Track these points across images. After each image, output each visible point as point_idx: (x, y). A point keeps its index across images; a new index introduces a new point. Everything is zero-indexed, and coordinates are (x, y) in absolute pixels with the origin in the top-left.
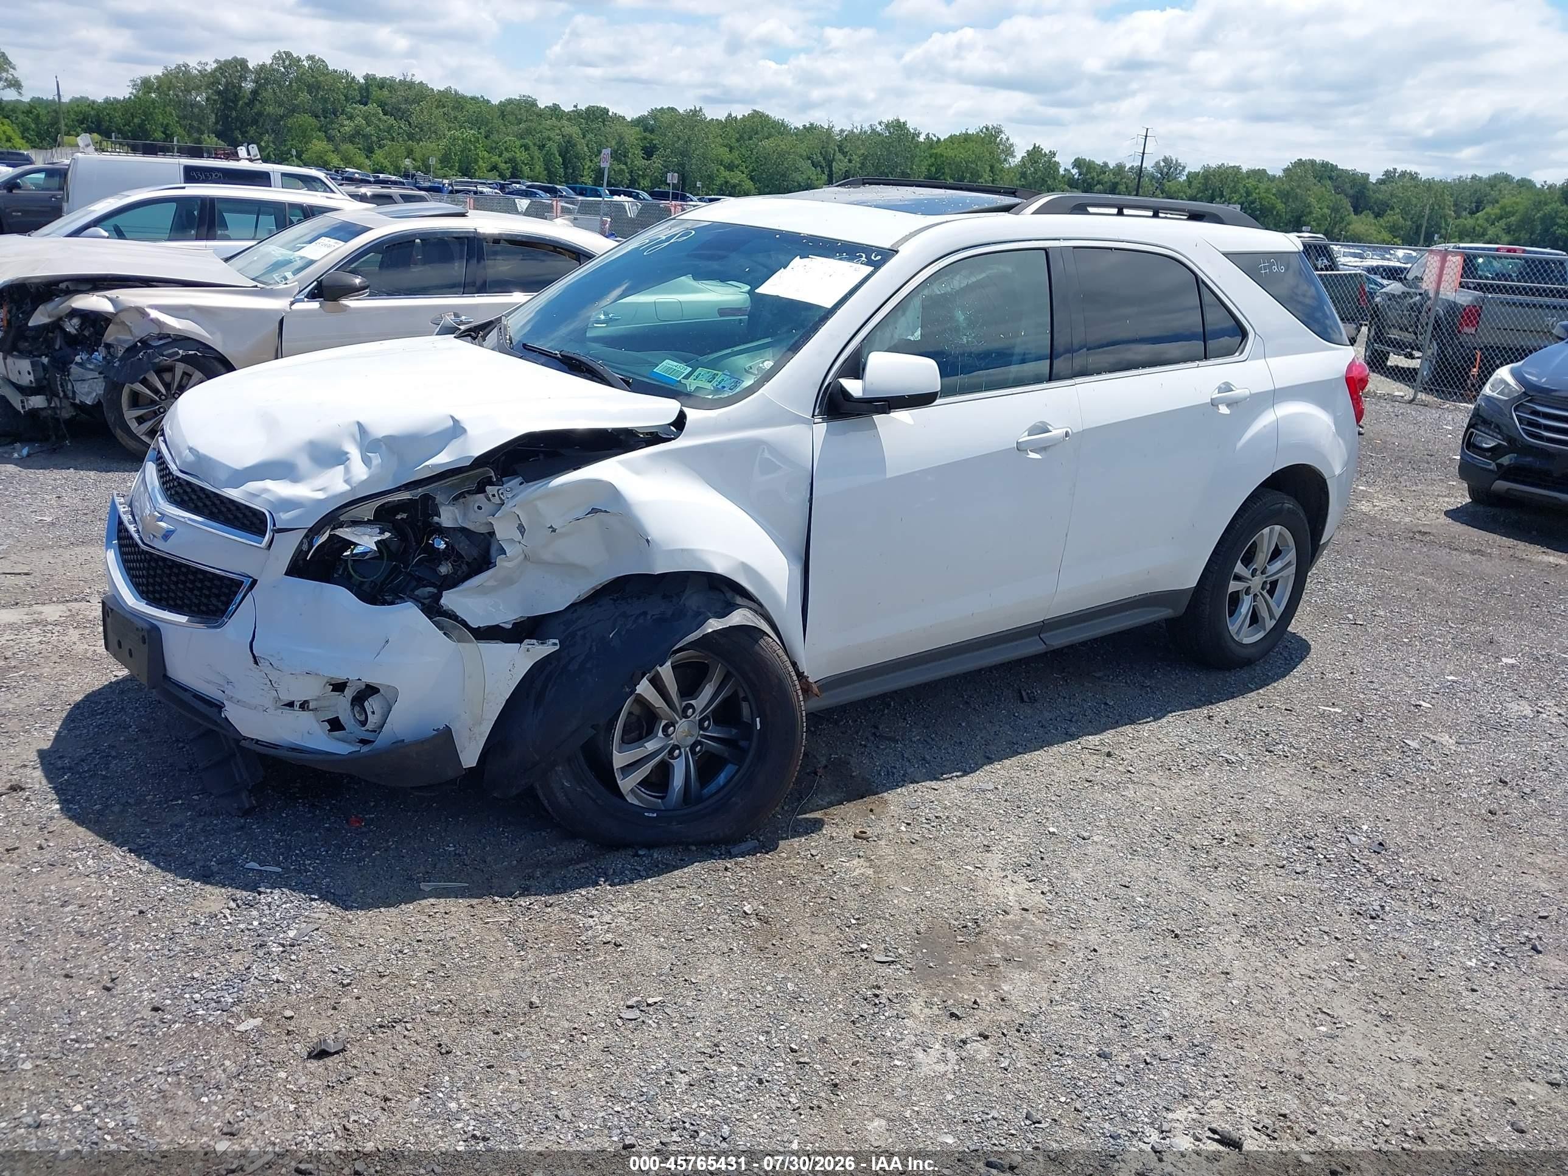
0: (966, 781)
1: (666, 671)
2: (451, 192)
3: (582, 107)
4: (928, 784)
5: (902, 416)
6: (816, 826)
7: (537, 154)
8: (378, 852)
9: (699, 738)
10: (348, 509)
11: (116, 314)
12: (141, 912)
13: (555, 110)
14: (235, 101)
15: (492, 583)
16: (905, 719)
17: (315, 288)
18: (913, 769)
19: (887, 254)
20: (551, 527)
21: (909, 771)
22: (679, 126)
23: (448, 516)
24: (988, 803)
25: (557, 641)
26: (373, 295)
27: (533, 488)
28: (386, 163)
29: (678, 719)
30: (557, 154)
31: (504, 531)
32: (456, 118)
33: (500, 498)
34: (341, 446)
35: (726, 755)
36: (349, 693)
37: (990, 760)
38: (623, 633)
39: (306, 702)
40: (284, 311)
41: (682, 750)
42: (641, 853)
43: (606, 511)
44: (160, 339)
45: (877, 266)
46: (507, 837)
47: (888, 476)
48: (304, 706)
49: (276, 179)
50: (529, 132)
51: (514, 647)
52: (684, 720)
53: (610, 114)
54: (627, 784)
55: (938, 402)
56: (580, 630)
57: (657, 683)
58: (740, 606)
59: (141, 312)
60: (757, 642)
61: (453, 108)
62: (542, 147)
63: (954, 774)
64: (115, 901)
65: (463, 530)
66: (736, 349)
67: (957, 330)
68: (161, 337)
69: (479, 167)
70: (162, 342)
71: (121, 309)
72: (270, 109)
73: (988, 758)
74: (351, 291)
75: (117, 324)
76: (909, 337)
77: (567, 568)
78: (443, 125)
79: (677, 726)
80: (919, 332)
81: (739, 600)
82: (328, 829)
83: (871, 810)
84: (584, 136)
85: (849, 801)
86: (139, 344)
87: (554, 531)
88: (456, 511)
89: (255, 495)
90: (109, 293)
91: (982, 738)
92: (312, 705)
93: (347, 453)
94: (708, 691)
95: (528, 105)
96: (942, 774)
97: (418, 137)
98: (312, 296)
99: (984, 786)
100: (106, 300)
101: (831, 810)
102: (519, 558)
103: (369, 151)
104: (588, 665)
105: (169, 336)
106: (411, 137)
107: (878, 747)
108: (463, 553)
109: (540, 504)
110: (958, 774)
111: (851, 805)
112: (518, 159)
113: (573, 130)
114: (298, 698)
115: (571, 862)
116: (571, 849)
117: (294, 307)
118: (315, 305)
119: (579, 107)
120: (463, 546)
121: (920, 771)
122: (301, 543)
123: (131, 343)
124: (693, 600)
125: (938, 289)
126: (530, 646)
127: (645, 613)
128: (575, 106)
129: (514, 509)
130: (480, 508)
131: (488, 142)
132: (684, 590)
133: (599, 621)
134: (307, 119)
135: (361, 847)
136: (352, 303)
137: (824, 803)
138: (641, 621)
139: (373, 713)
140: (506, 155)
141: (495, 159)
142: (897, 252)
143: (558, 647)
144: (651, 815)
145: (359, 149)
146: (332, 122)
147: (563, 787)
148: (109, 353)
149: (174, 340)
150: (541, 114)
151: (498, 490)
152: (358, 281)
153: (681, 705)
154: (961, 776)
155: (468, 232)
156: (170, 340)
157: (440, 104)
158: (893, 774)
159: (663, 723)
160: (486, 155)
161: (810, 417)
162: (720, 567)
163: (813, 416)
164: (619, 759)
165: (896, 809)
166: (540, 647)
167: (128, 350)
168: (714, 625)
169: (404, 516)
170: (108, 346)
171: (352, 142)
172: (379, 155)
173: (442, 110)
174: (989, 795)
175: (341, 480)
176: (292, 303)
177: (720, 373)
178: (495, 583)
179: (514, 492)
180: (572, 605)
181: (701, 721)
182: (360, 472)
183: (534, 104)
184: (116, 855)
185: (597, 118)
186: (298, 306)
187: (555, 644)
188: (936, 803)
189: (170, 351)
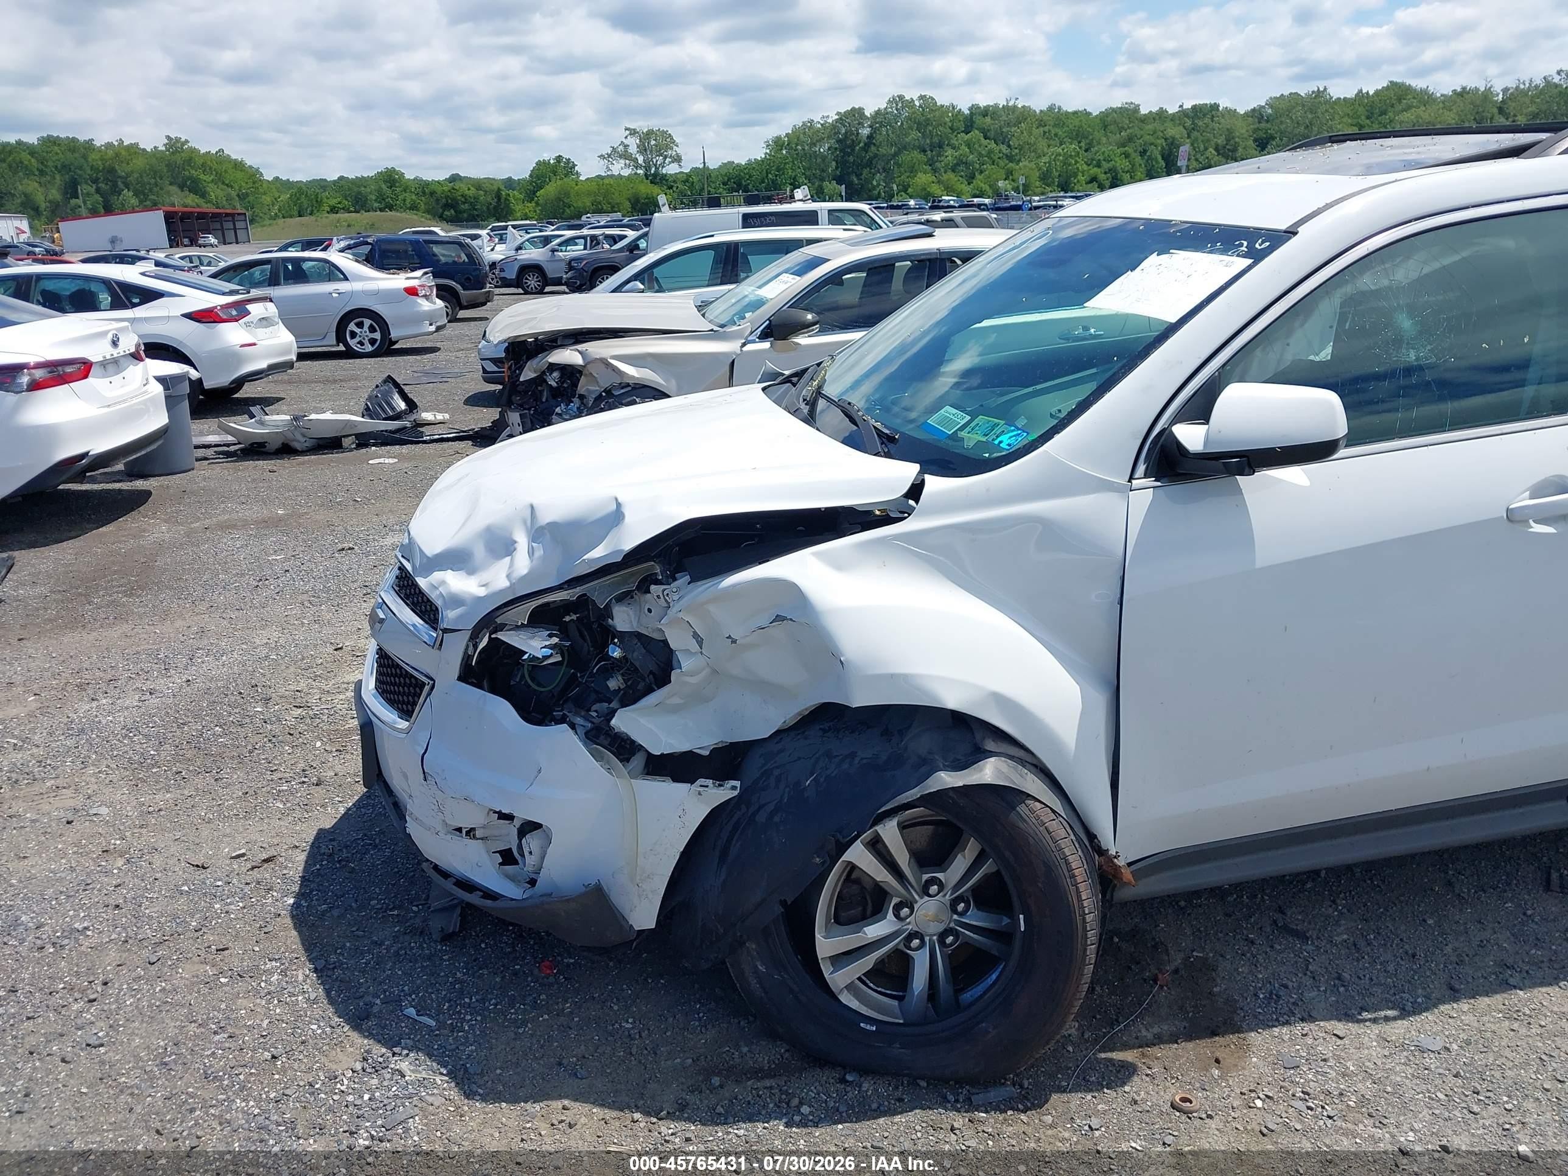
0: (1399, 1029)
1: (889, 832)
2: (1030, 209)
3: (1188, 105)
4: (1328, 1025)
5: (1293, 475)
6: (1123, 1073)
7: (1138, 159)
8: (546, 1017)
9: (952, 925)
10: (505, 609)
11: (584, 367)
12: (274, 1057)
13: (1161, 114)
14: (852, 146)
15: (676, 700)
16: (1334, 902)
17: (767, 327)
18: (1314, 994)
19: (1278, 238)
20: (729, 637)
21: (1310, 995)
22: (1298, 113)
23: (623, 619)
24: (1423, 1075)
25: (737, 783)
26: (823, 331)
27: (700, 589)
28: (986, 187)
29: (917, 897)
30: (1159, 158)
31: (677, 640)
32: (1056, 135)
33: (666, 600)
34: (511, 534)
35: (995, 952)
36: (517, 823)
37: (1454, 994)
38: (822, 780)
39: (473, 829)
40: (735, 353)
41: (927, 939)
42: (849, 1078)
43: (791, 620)
44: (622, 388)
45: (1257, 257)
46: (700, 1019)
47: (1259, 564)
48: (471, 833)
49: (823, 217)
50: (1130, 139)
51: (681, 789)
52: (926, 898)
53: (1221, 109)
54: (838, 979)
55: (1342, 453)
56: (777, 767)
57: (876, 846)
58: (991, 754)
59: (604, 362)
60: (1014, 808)
61: (1055, 125)
62: (1143, 153)
63: (1383, 1013)
64: (262, 1036)
65: (638, 635)
66: (1039, 387)
67: (1398, 341)
68: (623, 386)
69: (1078, 181)
70: (623, 391)
71: (589, 361)
72: (882, 151)
73: (1452, 988)
74: (802, 327)
75: (586, 375)
76: (1312, 357)
77: (765, 688)
78: (1042, 144)
79: (916, 907)
80: (1329, 350)
81: (990, 745)
82: (515, 973)
83: (1217, 1061)
84: (1189, 137)
85: (1190, 1038)
86: (604, 394)
87: (734, 641)
88: (631, 613)
89: (434, 587)
90: (580, 347)
91: (1455, 950)
92: (478, 834)
93: (516, 542)
94: (960, 864)
95: (1129, 113)
96: (1364, 1009)
97: (1017, 158)
98: (764, 336)
99: (1426, 1042)
100: (578, 353)
101: (1157, 1051)
102: (704, 673)
103: (971, 178)
104: (777, 819)
105: (628, 385)
106: (1010, 158)
107: (1272, 947)
108: (637, 664)
109: (711, 608)
110: (1390, 1013)
111: (1190, 1045)
112: (1119, 168)
113: (1175, 131)
114: (466, 825)
115: (758, 1073)
116: (765, 1054)
117: (745, 349)
118: (766, 345)
119: (1184, 107)
120: (638, 656)
121: (1327, 999)
122: (467, 646)
123: (597, 394)
124: (921, 743)
125: (1367, 281)
126: (702, 789)
127: (853, 755)
128: (1181, 106)
129: (681, 615)
130: (650, 611)
131: (1089, 155)
132: (910, 727)
133: (799, 758)
134: (916, 155)
135: (535, 1005)
136: (803, 340)
137: (1150, 1036)
138: (845, 766)
139: (531, 853)
140: (1106, 166)
141: (1095, 171)
142: (1295, 233)
143: (736, 793)
144: (868, 1027)
145: (962, 176)
146: (939, 155)
147: (756, 971)
148: (582, 403)
149: (634, 388)
150: (1145, 119)
151: (664, 590)
152: (809, 317)
153: (918, 880)
154: (1395, 1019)
155: (930, 254)
156: (630, 388)
157: (1041, 123)
158: (1279, 997)
159: (895, 901)
160: (1085, 167)
161: (1124, 481)
162: (952, 701)
163: (1131, 478)
164: (826, 945)
165: (1261, 1064)
166: (715, 791)
167: (596, 399)
168: (947, 779)
169: (574, 617)
170: (582, 397)
171: (953, 171)
172: (980, 181)
173: (1042, 129)
174: (1431, 1061)
175: (504, 575)
176: (744, 345)
177: (1002, 422)
178: (682, 701)
179: (681, 593)
180: (778, 732)
181: (954, 903)
182: (522, 563)
183: (1136, 109)
184: (304, 973)
185: (1204, 115)
186: (749, 347)
187: (734, 788)
188: (1331, 1063)
189: (629, 399)
